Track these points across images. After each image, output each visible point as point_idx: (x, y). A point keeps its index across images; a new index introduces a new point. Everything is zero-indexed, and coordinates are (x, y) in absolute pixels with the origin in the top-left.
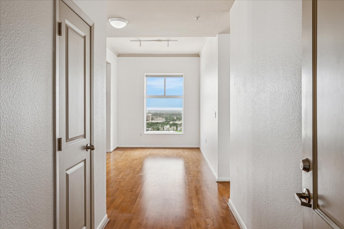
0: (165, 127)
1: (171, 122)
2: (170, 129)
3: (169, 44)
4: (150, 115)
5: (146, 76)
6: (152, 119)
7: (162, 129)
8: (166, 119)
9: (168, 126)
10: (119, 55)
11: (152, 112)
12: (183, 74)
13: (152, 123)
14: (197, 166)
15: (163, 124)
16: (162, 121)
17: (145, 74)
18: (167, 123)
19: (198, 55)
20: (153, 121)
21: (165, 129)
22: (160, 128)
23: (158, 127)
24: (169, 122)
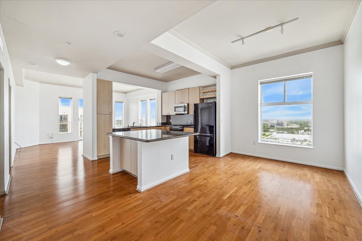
0: (299, 131)
1: (306, 128)
2: (305, 133)
3: (284, 29)
4: (286, 122)
5: (261, 83)
6: (288, 125)
7: (297, 133)
8: (301, 125)
9: (303, 131)
10: (232, 68)
11: (287, 120)
12: (312, 73)
13: (287, 128)
14: (344, 226)
15: (297, 129)
16: (297, 127)
17: (259, 81)
18: (301, 129)
19: (340, 42)
20: (288, 127)
21: (299, 133)
22: (295, 132)
23: (292, 131)
24: (304, 128)
